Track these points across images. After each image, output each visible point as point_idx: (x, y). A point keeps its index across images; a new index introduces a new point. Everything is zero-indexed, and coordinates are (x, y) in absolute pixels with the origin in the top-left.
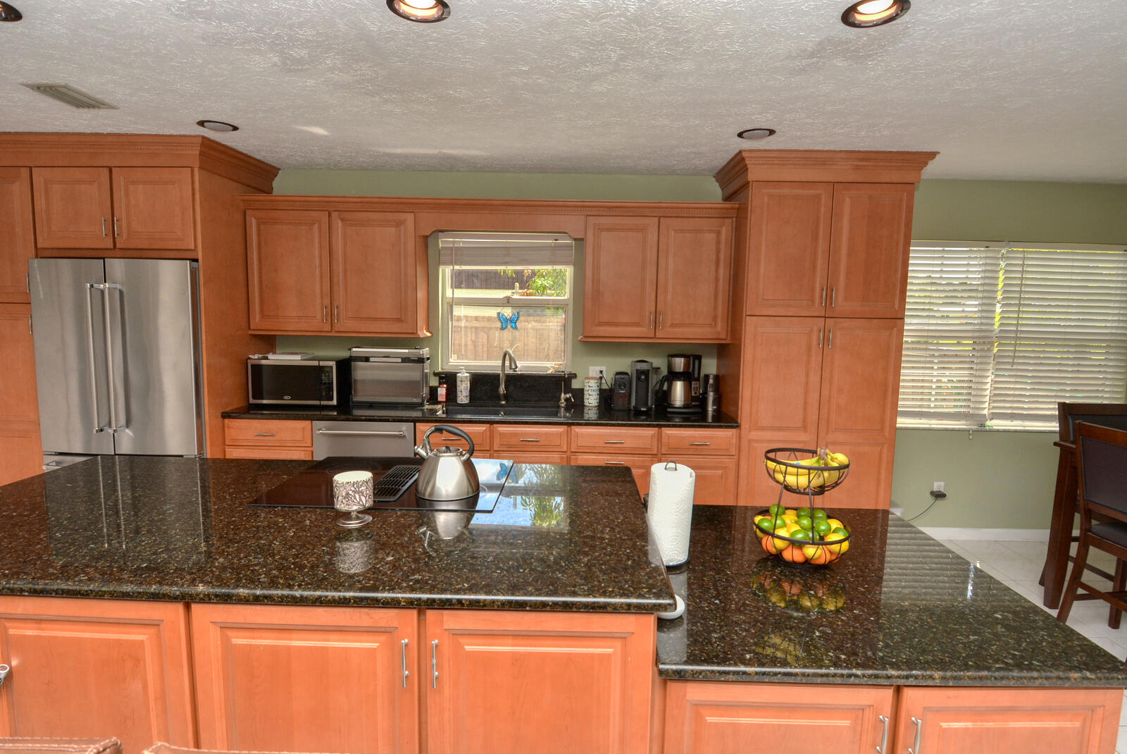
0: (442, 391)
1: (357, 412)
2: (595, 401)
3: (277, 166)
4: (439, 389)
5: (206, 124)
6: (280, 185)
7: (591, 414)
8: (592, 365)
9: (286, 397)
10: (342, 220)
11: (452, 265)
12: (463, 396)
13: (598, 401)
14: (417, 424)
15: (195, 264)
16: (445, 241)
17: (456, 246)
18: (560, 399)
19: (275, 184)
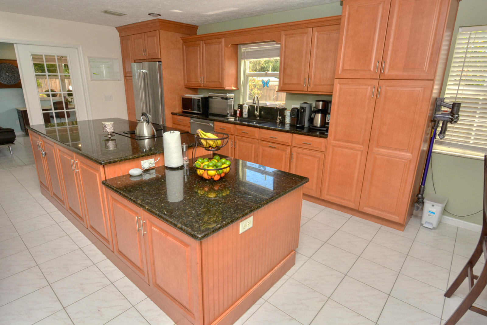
0: (238, 112)
1: (210, 117)
2: (289, 121)
3: (197, 25)
4: (237, 111)
5: (151, 15)
6: (199, 32)
7: (287, 127)
8: (293, 105)
9: (190, 109)
10: (205, 44)
11: (244, 59)
12: (245, 115)
13: (290, 121)
14: (215, 122)
15: (160, 63)
16: (243, 49)
17: (247, 51)
18: (276, 119)
19: (197, 32)
